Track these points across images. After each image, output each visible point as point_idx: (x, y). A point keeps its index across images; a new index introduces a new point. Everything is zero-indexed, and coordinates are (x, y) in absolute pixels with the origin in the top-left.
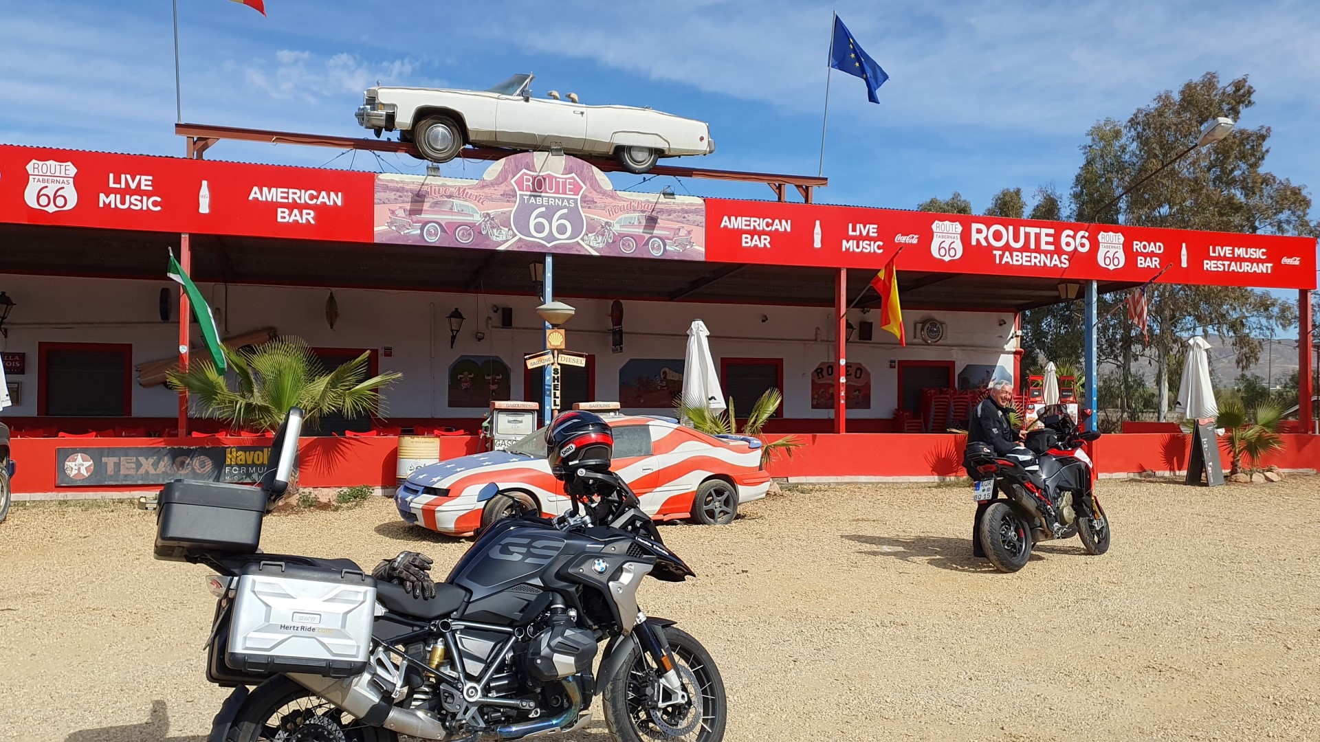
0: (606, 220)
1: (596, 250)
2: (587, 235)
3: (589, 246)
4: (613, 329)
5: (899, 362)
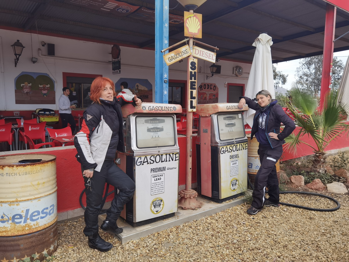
4: (112, 61)
5: (228, 83)
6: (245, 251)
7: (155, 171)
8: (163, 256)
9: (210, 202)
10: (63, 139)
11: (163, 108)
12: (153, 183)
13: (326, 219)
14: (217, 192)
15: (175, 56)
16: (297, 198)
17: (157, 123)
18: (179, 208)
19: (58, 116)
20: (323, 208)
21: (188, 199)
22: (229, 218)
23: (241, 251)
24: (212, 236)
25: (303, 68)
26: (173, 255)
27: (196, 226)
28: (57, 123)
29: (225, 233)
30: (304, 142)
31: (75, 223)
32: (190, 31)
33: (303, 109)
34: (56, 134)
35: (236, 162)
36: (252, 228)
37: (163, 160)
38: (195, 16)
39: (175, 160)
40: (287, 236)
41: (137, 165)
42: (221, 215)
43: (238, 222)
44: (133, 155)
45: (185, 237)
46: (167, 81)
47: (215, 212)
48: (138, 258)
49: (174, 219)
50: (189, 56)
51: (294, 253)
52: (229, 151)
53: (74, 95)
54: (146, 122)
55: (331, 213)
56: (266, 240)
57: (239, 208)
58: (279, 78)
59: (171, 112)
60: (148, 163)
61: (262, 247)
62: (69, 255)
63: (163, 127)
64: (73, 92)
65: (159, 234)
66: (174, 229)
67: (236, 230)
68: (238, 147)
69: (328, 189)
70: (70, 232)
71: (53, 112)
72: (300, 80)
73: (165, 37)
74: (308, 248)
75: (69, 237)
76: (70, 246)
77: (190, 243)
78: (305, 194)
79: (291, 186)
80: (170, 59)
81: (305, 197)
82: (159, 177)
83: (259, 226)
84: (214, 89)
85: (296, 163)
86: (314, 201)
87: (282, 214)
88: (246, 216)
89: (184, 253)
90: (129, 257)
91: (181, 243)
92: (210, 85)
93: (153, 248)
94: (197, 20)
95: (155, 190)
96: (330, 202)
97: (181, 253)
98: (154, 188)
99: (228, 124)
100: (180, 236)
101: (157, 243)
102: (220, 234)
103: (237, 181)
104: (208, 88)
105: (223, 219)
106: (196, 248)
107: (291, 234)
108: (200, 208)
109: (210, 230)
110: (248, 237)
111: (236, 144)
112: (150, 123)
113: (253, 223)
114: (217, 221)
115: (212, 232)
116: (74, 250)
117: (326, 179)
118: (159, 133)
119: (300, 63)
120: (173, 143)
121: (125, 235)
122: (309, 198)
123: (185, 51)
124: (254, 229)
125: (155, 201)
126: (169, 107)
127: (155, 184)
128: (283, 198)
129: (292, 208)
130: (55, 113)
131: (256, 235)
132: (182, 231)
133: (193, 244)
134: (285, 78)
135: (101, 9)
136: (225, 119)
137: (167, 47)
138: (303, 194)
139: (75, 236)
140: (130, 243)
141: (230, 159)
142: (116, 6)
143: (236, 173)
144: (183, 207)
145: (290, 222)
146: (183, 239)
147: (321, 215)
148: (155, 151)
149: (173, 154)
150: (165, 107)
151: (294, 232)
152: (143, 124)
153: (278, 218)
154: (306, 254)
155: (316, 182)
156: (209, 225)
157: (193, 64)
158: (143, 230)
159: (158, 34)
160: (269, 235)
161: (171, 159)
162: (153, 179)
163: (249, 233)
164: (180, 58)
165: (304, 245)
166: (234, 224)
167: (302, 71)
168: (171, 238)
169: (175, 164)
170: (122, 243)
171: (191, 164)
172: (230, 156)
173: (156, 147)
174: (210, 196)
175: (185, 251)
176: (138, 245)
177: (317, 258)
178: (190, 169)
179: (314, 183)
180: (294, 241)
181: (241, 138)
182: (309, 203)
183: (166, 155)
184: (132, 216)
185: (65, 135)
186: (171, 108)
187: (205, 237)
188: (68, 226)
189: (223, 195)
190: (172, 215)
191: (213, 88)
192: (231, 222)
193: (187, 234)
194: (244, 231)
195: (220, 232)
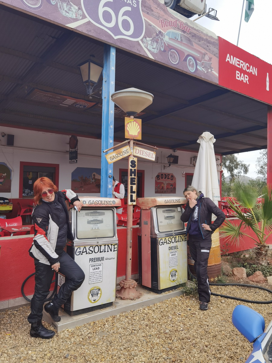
0: (160, 29)
1: (152, 53)
2: (146, 38)
3: (147, 48)
4: (70, 151)
5: (186, 173)
6: (175, 340)
7: (93, 260)
8: (95, 344)
9: (150, 293)
10: (13, 229)
11: (103, 202)
12: (91, 273)
13: (261, 311)
14: (156, 283)
15: (116, 156)
16: (237, 291)
17: (97, 216)
18: (116, 297)
19: (12, 205)
20: (260, 301)
21: (127, 289)
22: (167, 309)
23: (172, 341)
24: (147, 326)
25: (264, 159)
26: (105, 344)
27: (133, 316)
28: (10, 211)
29: (159, 323)
30: (246, 234)
31: (16, 312)
32: (130, 134)
33: (244, 202)
34: (7, 224)
35: (175, 253)
36: (187, 318)
37: (102, 251)
38: (135, 121)
39: (114, 251)
40: (219, 326)
41: (76, 254)
42: (159, 305)
43: (174, 313)
44: (73, 245)
45: (120, 326)
46: (111, 176)
47: (153, 302)
48: (71, 346)
49: (111, 308)
50: (129, 155)
51: (221, 343)
52: (168, 243)
53: (30, 183)
54: (87, 214)
55: (267, 306)
56: (198, 330)
57: (178, 300)
58: (240, 167)
59: (110, 206)
60: (87, 253)
61: (192, 337)
62: (5, 341)
63: (102, 219)
64: (30, 181)
65: (95, 323)
66: (111, 319)
67: (171, 321)
68: (177, 238)
69: (269, 281)
70: (9, 321)
71: (8, 201)
72: (262, 170)
73: (110, 137)
74: (236, 338)
75: (8, 325)
76: (8, 333)
77: (123, 333)
78: (246, 286)
79: (233, 278)
80: (111, 158)
81: (245, 289)
82: (97, 267)
83: (194, 317)
84: (172, 179)
85: (243, 255)
86: (253, 294)
87: (219, 306)
88: (183, 308)
89: (116, 342)
90: (62, 345)
91: (115, 333)
92: (167, 175)
93: (87, 337)
94: (137, 124)
95: (93, 279)
96: (268, 295)
97: (113, 342)
98: (92, 277)
99: (167, 217)
100: (115, 325)
101: (91, 332)
102: (154, 324)
103: (176, 272)
104: (165, 178)
105: (160, 310)
106: (129, 338)
107: (223, 325)
108: (139, 298)
109: (145, 320)
110: (180, 328)
111: (175, 235)
112: (91, 216)
113: (189, 313)
114: (154, 311)
115: (147, 323)
116: (10, 337)
117: (268, 271)
118: (98, 225)
119: (261, 154)
120: (112, 235)
121: (61, 323)
122: (249, 291)
123: (126, 151)
124: (188, 319)
125: (93, 290)
126: (108, 201)
127: (93, 273)
128: (223, 290)
129: (230, 300)
130: (9, 202)
131: (188, 326)
132: (118, 321)
133: (127, 334)
134: (247, 168)
135: (60, 105)
136: (164, 212)
137: (112, 146)
138: (243, 286)
139: (14, 324)
140: (65, 331)
141: (169, 250)
142: (73, 102)
143: (176, 263)
144: (122, 297)
145: (225, 313)
146: (118, 329)
147: (257, 307)
148: (94, 242)
149: (112, 245)
150: (104, 201)
151: (226, 323)
152: (84, 216)
153: (214, 309)
154: (233, 344)
155: (256, 274)
156: (145, 316)
157: (133, 162)
158: (80, 319)
159: (104, 134)
160: (201, 326)
161: (109, 250)
162: (91, 268)
163: (183, 324)
164: (121, 157)
165: (233, 335)
166: (169, 315)
167: (263, 161)
168: (106, 327)
169: (114, 255)
170: (58, 331)
171: (131, 255)
172: (169, 247)
173: (95, 238)
174: (150, 287)
175: (117, 340)
176: (73, 333)
177: (242, 348)
178: (130, 259)
179: (255, 275)
180: (224, 331)
181: (181, 230)
182: (248, 295)
183: (105, 245)
184: (69, 304)
185: (15, 224)
186: (110, 202)
187: (139, 327)
188: (9, 315)
189: (162, 286)
190: (110, 304)
191: (170, 178)
192: (168, 313)
193: (122, 324)
194: (178, 322)
195: (155, 322)
